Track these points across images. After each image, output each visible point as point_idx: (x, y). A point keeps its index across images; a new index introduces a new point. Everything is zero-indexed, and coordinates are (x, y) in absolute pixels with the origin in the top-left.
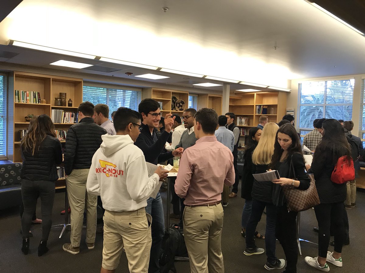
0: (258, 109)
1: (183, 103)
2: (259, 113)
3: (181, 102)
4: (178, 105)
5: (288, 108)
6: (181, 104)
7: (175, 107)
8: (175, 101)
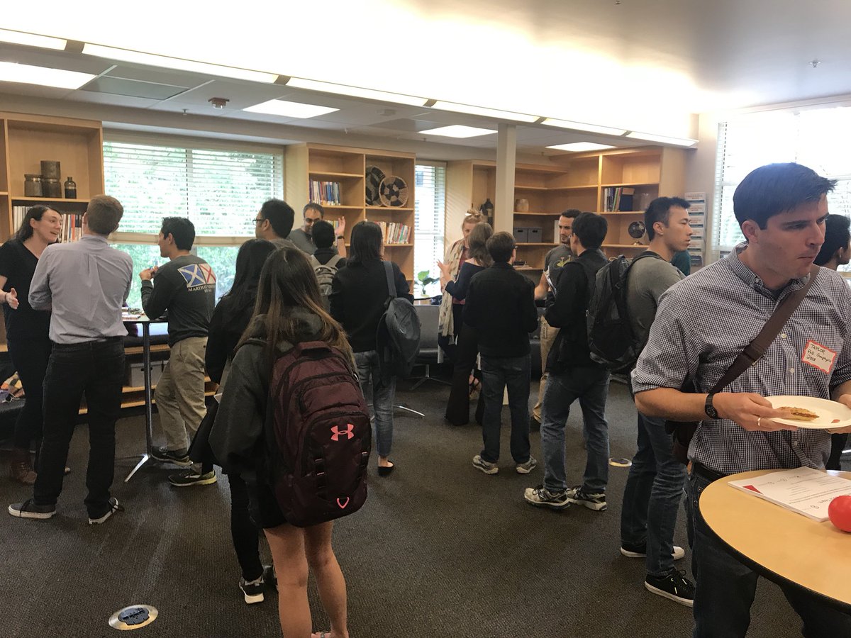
0: (609, 198)
1: (400, 185)
2: (610, 208)
3: (395, 183)
4: (387, 191)
5: (689, 194)
6: (395, 189)
7: (377, 198)
8: (377, 179)
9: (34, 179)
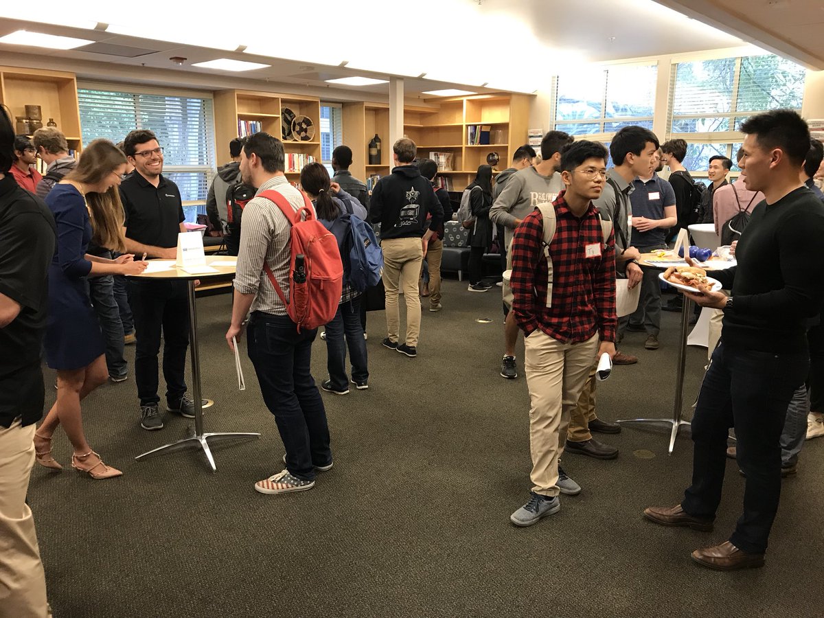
0: (472, 134)
1: (308, 123)
2: (473, 142)
3: (303, 121)
4: (298, 128)
5: (531, 130)
6: (304, 126)
7: (290, 133)
8: (289, 118)
9: (24, 121)
